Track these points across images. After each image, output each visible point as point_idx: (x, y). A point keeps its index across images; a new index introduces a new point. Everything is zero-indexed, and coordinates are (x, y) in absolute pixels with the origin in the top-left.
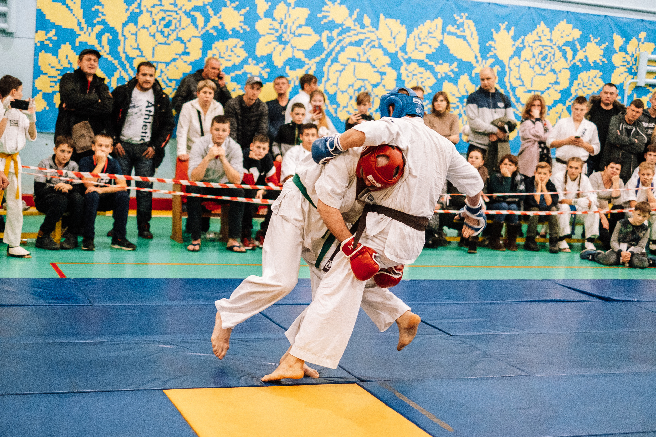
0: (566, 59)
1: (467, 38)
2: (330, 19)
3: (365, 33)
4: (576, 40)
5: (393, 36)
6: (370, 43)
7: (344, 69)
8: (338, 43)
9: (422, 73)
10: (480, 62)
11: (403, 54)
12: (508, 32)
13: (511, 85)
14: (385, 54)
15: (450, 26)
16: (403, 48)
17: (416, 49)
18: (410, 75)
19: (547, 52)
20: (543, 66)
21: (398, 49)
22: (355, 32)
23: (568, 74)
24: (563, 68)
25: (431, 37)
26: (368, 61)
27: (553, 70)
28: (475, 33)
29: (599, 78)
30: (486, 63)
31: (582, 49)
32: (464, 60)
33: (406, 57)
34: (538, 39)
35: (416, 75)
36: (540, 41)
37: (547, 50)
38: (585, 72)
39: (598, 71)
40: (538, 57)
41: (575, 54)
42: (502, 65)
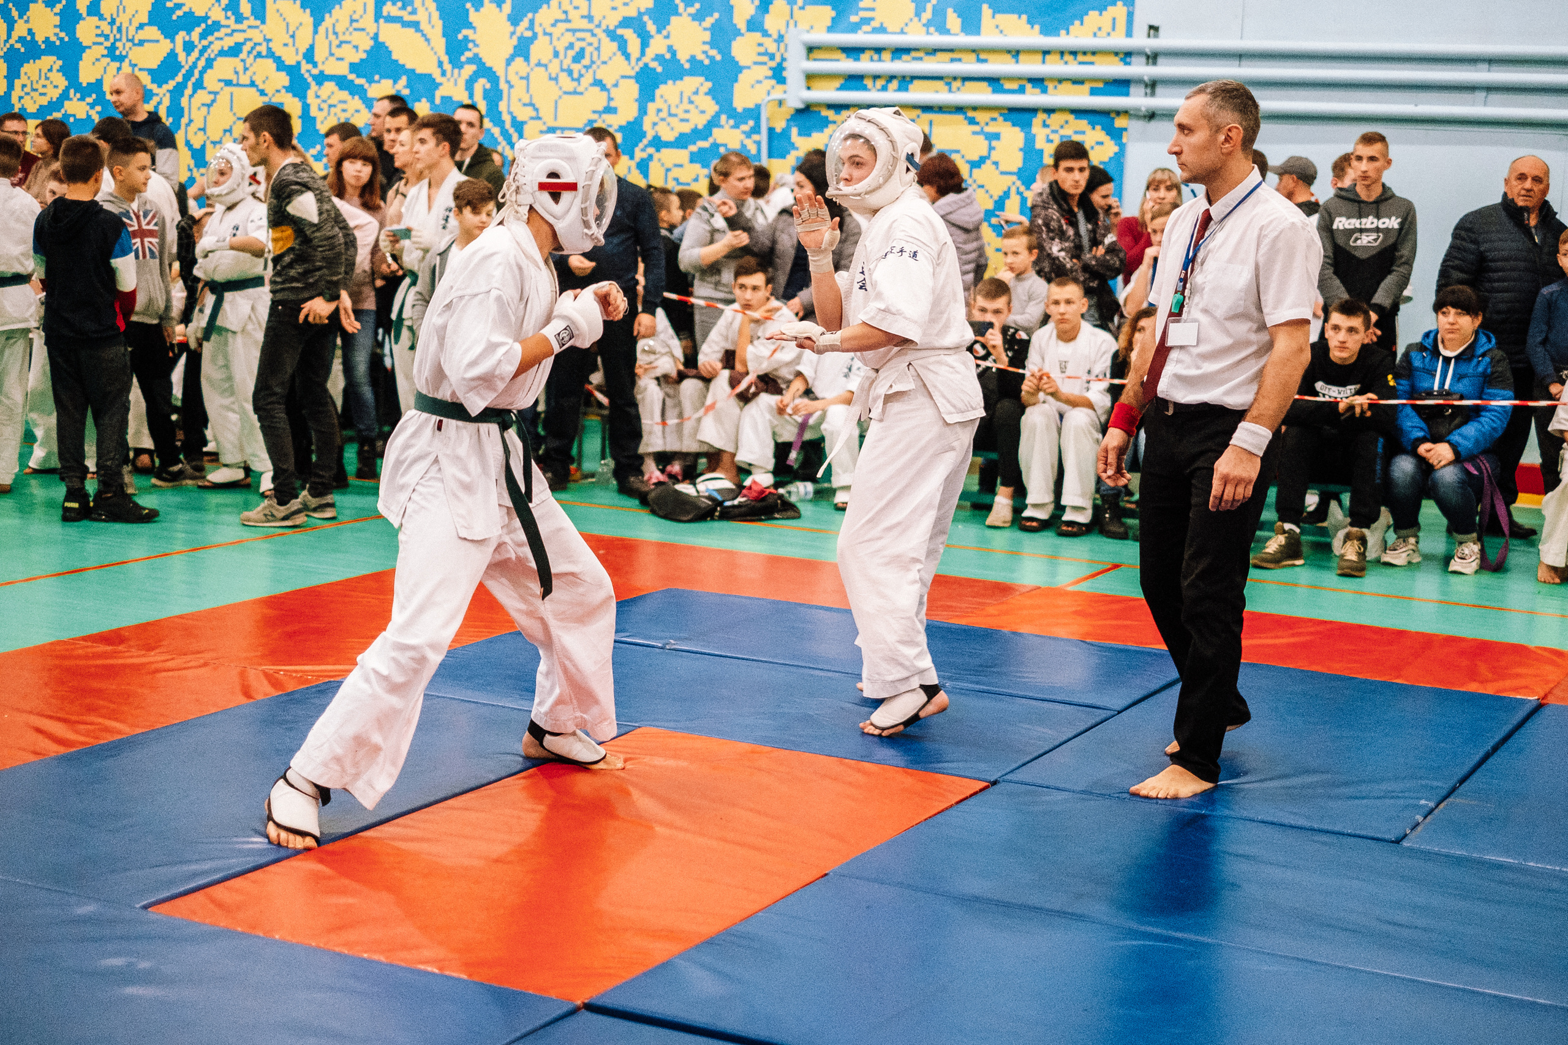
0: (627, 57)
1: (423, 26)
2: (185, 9)
3: (244, 31)
4: (644, 14)
5: (291, 33)
6: (253, 48)
7: (214, 101)
8: (202, 53)
9: (345, 102)
10: (449, 74)
11: (310, 66)
12: (499, 6)
13: (514, 119)
14: (278, 69)
15: (389, 3)
16: (309, 55)
17: (332, 54)
18: (325, 106)
19: (583, 44)
20: (576, 75)
21: (300, 58)
22: (229, 31)
23: (632, 89)
24: (623, 77)
25: (355, 29)
26: (253, 84)
27: (598, 83)
28: (436, 15)
29: (706, 94)
30: (459, 75)
31: (659, 31)
32: (418, 71)
33: (315, 72)
34: (563, 17)
35: (335, 106)
36: (567, 21)
37: (583, 40)
38: (670, 82)
39: (701, 79)
40: (565, 57)
41: (645, 45)
42: (493, 77)
